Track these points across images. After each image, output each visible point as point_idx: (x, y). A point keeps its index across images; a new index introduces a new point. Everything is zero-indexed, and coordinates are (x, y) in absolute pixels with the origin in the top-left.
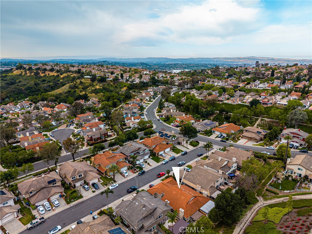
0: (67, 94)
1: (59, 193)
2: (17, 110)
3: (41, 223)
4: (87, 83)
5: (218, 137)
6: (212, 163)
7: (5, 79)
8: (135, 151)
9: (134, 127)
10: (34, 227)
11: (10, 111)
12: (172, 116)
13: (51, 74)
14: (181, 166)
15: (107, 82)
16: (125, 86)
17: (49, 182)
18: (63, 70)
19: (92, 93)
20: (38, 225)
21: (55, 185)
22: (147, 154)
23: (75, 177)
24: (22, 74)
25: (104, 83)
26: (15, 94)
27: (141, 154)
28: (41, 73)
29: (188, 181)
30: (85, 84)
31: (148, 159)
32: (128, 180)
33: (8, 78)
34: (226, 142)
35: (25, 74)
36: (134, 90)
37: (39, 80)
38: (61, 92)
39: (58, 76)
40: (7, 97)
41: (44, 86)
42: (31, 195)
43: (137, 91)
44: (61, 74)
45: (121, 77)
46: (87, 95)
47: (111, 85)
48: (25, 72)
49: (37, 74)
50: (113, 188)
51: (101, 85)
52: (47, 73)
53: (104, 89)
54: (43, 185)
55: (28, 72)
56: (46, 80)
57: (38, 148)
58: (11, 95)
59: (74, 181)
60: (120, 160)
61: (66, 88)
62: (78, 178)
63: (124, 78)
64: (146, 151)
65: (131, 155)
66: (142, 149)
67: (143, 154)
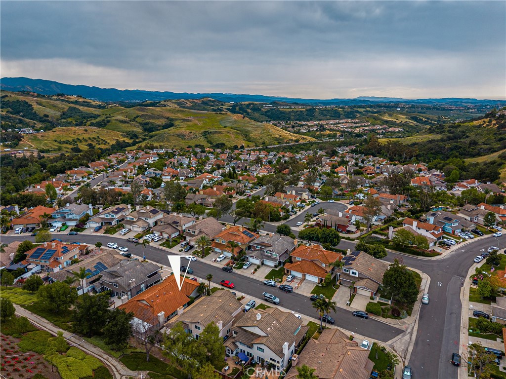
1: (167, 234)
14: (266, 300)
21: (177, 227)
22: (272, 259)
27: (265, 254)
35: (488, 125)
48: (490, 122)
55: (494, 122)
60: (238, 243)
61: (495, 156)
64: (275, 255)
65: (257, 247)
66: (271, 248)
67: (269, 258)
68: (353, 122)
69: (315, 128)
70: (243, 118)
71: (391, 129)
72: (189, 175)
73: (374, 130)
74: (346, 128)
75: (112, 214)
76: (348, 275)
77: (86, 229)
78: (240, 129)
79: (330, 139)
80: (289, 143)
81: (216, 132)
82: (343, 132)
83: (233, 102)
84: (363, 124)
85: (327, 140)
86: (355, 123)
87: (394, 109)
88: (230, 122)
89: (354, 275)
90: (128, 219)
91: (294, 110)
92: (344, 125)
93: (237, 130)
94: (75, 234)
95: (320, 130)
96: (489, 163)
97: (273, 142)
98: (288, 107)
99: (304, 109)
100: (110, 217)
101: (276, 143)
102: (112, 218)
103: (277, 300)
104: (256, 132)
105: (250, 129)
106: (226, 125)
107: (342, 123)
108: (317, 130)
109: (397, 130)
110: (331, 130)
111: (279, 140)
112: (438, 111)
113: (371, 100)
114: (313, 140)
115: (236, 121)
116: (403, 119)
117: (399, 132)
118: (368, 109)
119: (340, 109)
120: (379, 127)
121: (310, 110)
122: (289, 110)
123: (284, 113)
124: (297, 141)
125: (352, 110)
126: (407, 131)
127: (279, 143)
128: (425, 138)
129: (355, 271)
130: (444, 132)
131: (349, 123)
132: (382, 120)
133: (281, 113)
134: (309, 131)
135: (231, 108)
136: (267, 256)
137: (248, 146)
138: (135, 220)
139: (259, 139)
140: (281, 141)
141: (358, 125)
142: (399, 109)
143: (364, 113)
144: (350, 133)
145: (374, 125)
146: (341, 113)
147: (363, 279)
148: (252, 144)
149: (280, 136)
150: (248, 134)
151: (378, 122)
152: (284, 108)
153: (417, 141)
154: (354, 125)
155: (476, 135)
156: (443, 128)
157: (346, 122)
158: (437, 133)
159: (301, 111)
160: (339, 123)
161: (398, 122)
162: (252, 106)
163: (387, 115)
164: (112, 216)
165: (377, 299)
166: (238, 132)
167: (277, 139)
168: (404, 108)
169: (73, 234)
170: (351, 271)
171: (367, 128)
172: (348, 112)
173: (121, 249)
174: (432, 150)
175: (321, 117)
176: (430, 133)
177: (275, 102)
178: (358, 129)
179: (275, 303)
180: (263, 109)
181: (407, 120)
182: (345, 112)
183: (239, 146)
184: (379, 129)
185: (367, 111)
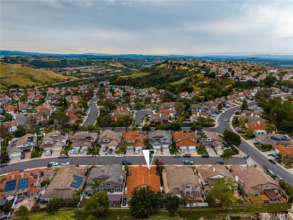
0: (181, 86)
1: (88, 146)
2: (144, 93)
3: (65, 158)
4: (200, 78)
5: (273, 156)
6: (205, 171)
7: (153, 70)
8: (158, 138)
9: (194, 121)
10: (61, 158)
11: (140, 93)
12: (247, 121)
13: (184, 68)
14: (187, 164)
15: (216, 78)
16: (231, 83)
17: (87, 138)
18: (193, 65)
19: (198, 87)
20: (63, 158)
21: (90, 141)
22: (167, 144)
23: (102, 140)
24: (165, 67)
25: (212, 79)
26: (152, 82)
27: (161, 142)
28: (177, 67)
29: (166, 175)
30: (198, 78)
31: (167, 148)
32: (134, 157)
33: (155, 70)
34: (275, 163)
35: (167, 67)
36: (237, 89)
37: (173, 73)
38: (178, 84)
39: (188, 70)
40: (146, 84)
41: (172, 78)
42: (75, 141)
43: (240, 90)
44: (190, 69)
45: (231, 74)
46: (193, 88)
47: (218, 81)
48: (167, 65)
49: (174, 67)
50: (118, 156)
51: (209, 80)
52: (181, 67)
53: (210, 84)
54: (83, 138)
55: (169, 65)
56: (178, 73)
57: (116, 119)
58: (148, 82)
59: (101, 143)
60: (141, 140)
61: (183, 80)
62: (105, 141)
63: (235, 75)
64: (167, 141)
65: (153, 139)
66: (164, 138)
67: (164, 143)
68: (95, 68)
69: (75, 72)
70: (22, 67)
71: (116, 71)
72: (29, 108)
73: (107, 71)
74: (93, 71)
75: (29, 143)
76: (206, 141)
77: (11, 159)
78: (25, 74)
79: (86, 77)
80: (64, 81)
81: (7, 77)
82: (92, 73)
83: (4, 56)
84: (101, 68)
85: (85, 78)
86: (96, 68)
87: (111, 60)
88: (14, 70)
89: (209, 141)
90: (46, 143)
91: (53, 61)
92: (90, 69)
93: (22, 75)
94: (6, 165)
95: (78, 73)
96: (183, 84)
97: (53, 82)
98: (48, 59)
99: (60, 60)
100: (27, 145)
101: (56, 82)
102: (30, 146)
103: (192, 162)
104: (38, 76)
105: (32, 74)
106: (12, 72)
107: (89, 68)
108: (76, 73)
109: (119, 71)
110: (84, 73)
111: (57, 80)
112: (131, 61)
113: (94, 55)
114: (77, 79)
115: (19, 69)
116: (120, 65)
117: (121, 72)
118: (97, 60)
119: (82, 60)
120: (110, 70)
121: (63, 61)
122: (49, 61)
123: (46, 63)
124: (68, 80)
125: (89, 61)
126: (124, 72)
127: (57, 82)
128: (142, 75)
129: (209, 139)
130: (149, 71)
131: (92, 68)
132: (110, 66)
133: (44, 63)
134: (72, 73)
135: (3, 60)
136: (162, 143)
137: (37, 85)
138: (52, 143)
139: (42, 80)
140: (58, 81)
141: (98, 69)
142: (114, 60)
143: (96, 62)
144: (96, 74)
145: (107, 69)
146: (83, 62)
147: (214, 141)
148: (39, 84)
149: (56, 77)
150: (32, 77)
151: (108, 67)
152: (45, 60)
153: (139, 76)
154: (96, 69)
155: (164, 72)
156: (148, 69)
157: (91, 68)
158: (146, 72)
159: (58, 62)
160: (87, 68)
161: (118, 67)
162: (20, 58)
163: (111, 63)
164: (29, 144)
165: (225, 149)
166: (24, 76)
167: (55, 80)
168: (116, 59)
169: (4, 166)
170: (208, 139)
171: (104, 71)
172: (87, 62)
173: (64, 164)
174: (151, 80)
175: (72, 65)
176: (143, 72)
177: (35, 56)
178: (99, 71)
179: (192, 164)
180: (29, 61)
181: (122, 66)
182: (85, 62)
183: (30, 86)
184: (110, 71)
185: (97, 61)
